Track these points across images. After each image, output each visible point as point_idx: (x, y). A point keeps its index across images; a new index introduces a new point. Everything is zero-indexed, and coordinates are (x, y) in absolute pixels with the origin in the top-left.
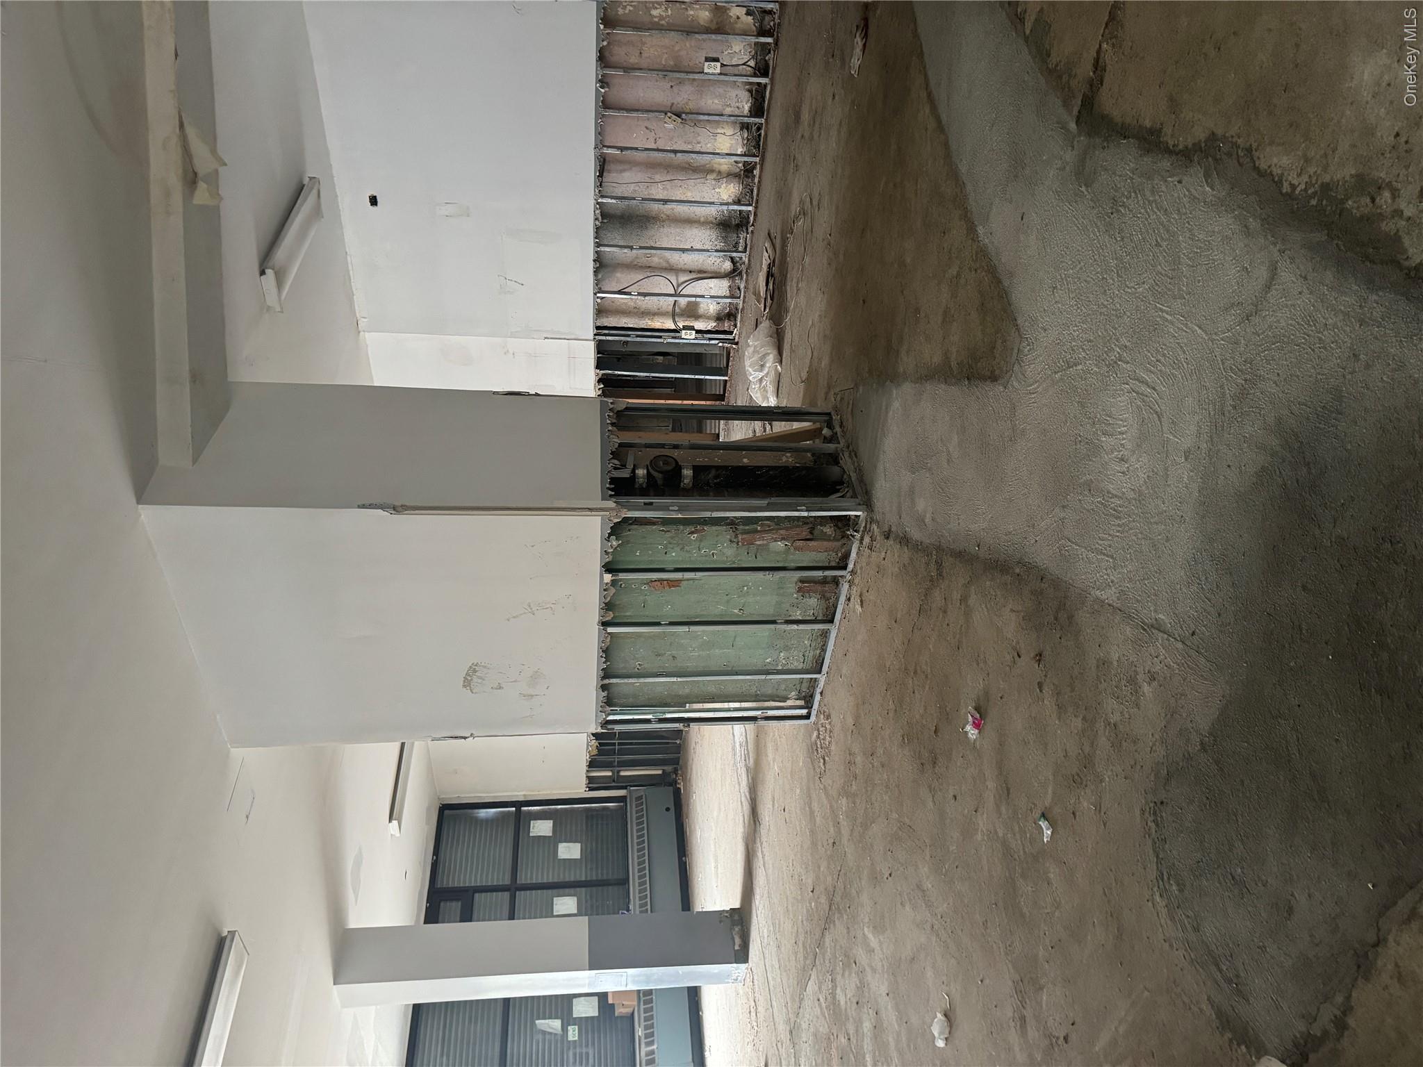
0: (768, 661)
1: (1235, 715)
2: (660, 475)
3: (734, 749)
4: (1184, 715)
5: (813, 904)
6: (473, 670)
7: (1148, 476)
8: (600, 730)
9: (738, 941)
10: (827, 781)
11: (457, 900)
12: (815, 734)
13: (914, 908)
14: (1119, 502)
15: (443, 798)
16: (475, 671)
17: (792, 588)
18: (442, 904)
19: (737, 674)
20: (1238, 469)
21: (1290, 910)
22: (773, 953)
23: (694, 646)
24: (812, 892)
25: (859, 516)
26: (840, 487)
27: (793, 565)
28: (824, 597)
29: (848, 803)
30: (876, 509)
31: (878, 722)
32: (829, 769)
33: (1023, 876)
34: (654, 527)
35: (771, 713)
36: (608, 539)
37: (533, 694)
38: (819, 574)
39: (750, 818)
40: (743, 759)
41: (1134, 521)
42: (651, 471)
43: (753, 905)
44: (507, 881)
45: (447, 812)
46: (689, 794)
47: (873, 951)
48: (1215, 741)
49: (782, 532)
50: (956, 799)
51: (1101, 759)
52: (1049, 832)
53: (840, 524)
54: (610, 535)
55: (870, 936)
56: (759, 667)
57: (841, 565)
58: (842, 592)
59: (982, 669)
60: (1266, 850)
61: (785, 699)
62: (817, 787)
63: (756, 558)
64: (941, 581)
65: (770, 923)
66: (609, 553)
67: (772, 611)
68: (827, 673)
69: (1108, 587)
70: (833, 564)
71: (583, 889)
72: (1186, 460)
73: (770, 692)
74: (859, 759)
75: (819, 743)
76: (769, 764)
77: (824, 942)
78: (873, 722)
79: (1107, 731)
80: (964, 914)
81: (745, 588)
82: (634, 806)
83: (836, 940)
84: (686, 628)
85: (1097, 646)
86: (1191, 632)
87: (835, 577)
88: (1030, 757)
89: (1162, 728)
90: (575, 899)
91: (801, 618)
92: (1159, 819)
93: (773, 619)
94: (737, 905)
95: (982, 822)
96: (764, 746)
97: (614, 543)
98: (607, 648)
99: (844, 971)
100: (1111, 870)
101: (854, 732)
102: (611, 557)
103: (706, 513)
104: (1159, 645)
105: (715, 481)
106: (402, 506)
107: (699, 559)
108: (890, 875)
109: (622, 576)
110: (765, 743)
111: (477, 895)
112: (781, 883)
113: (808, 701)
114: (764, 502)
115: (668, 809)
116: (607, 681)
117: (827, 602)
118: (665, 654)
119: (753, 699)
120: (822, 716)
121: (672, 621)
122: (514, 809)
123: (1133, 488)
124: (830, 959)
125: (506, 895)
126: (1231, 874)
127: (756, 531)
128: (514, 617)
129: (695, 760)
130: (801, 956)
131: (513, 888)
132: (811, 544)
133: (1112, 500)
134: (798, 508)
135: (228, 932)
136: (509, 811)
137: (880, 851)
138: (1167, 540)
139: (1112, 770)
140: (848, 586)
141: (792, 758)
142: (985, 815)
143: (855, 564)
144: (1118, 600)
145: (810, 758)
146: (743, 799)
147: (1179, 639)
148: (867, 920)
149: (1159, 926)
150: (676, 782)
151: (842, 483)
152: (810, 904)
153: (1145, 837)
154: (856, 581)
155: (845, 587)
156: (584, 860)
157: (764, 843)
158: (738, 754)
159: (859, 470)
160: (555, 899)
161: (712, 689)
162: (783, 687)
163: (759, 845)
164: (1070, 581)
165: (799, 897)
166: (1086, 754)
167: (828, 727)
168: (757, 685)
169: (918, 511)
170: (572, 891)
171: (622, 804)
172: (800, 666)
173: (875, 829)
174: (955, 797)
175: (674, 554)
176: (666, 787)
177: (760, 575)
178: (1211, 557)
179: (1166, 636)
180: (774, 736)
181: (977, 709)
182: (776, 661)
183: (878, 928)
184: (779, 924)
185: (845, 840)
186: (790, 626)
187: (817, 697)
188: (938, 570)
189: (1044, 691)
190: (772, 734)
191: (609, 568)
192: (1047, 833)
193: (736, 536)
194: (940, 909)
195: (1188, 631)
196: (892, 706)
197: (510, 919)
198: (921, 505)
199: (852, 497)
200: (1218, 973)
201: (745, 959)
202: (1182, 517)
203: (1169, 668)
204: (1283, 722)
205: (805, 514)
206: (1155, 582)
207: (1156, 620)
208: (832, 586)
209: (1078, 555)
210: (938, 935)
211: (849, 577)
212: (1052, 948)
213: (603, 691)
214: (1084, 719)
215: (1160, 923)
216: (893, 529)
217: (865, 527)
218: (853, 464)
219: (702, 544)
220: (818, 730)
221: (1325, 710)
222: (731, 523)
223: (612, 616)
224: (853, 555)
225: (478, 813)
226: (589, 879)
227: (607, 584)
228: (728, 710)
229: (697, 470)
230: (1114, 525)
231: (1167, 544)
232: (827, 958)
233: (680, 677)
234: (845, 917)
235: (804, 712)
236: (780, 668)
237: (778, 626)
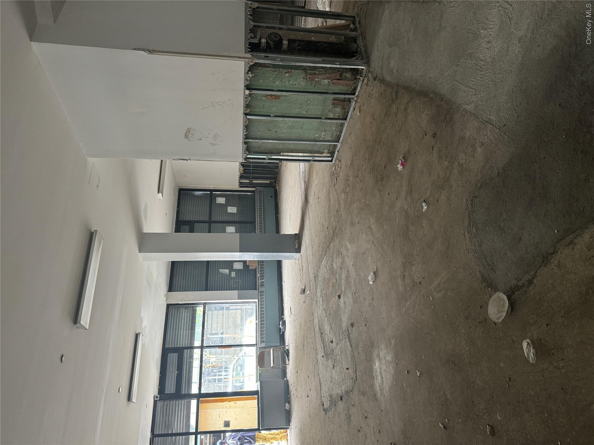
0: (316, 136)
1: (516, 161)
2: (273, 43)
3: (300, 174)
4: (493, 161)
5: (327, 233)
6: (188, 131)
7: (499, 51)
8: (244, 161)
9: (297, 245)
10: (337, 187)
11: (188, 225)
12: (334, 168)
13: (367, 235)
14: (483, 63)
15: (180, 186)
16: (189, 131)
17: (330, 102)
18: (182, 226)
19: (303, 141)
20: (543, 47)
21: (520, 239)
22: (310, 250)
23: (285, 127)
24: (327, 228)
25: (364, 69)
26: (356, 54)
27: (331, 91)
28: (344, 108)
29: (345, 196)
30: (371, 66)
31: (360, 163)
32: (338, 182)
33: (412, 224)
34: (269, 69)
35: (316, 159)
36: (247, 73)
37: (215, 143)
38: (343, 96)
39: (304, 201)
40: (303, 178)
41: (488, 73)
42: (268, 40)
43: (304, 233)
44: (207, 219)
45: (182, 192)
46: (281, 191)
47: (349, 250)
48: (504, 172)
49: (327, 75)
50: (389, 195)
51: (453, 179)
52: (426, 208)
53: (354, 73)
54: (248, 71)
55: (348, 245)
56: (312, 139)
57: (352, 93)
58: (352, 106)
59: (409, 140)
60: (516, 216)
61: (322, 153)
62: (333, 189)
63: (315, 87)
64: (397, 101)
65: (310, 239)
66: (248, 80)
67: (320, 113)
68: (341, 143)
69: (470, 104)
70: (349, 92)
71: (238, 224)
72: (519, 42)
73: (316, 150)
74: (351, 178)
75: (335, 172)
76: (314, 180)
77: (330, 247)
78: (359, 163)
79: (458, 167)
80: (386, 238)
81: (309, 102)
82: (258, 195)
83: (335, 246)
84: (281, 119)
85: (461, 131)
86: (503, 125)
87: (349, 98)
88: (423, 178)
89: (482, 166)
90: (235, 227)
91: (332, 117)
92: (473, 203)
93: (320, 117)
94: (297, 233)
95: (398, 204)
96: (312, 173)
97: (250, 75)
98: (247, 126)
99: (337, 257)
100: (449, 223)
101: (350, 168)
102: (249, 82)
103: (293, 63)
104: (488, 130)
105: (298, 47)
106: (153, 50)
107: (289, 86)
108: (358, 223)
109: (254, 92)
110: (313, 171)
111: (195, 224)
112: (315, 225)
113: (332, 154)
114: (321, 59)
115: (272, 197)
116: (247, 140)
117: (345, 110)
118: (272, 130)
119: (309, 152)
120: (337, 161)
121: (276, 115)
122: (209, 192)
123: (491, 56)
124: (332, 252)
125: (207, 224)
126: (499, 225)
127: (316, 74)
128: (206, 108)
129: (284, 178)
130: (321, 251)
131: (210, 222)
132: (340, 81)
133: (480, 62)
134: (336, 63)
135: (94, 230)
136: (207, 193)
137: (355, 214)
138: (502, 82)
139: (457, 183)
140: (354, 103)
141: (324, 178)
142: (400, 201)
143: (359, 93)
144: (474, 110)
145: (331, 178)
146: (302, 193)
147: (498, 128)
148: (347, 239)
149: (465, 244)
150: (275, 186)
151: (357, 52)
152: (326, 233)
153: (466, 210)
154: (359, 101)
155: (353, 103)
156: (238, 214)
157: (309, 210)
158: (301, 176)
159: (366, 46)
160: (226, 227)
161: (292, 147)
162: (322, 148)
163: (307, 211)
164: (454, 101)
165: (322, 230)
166: (447, 177)
167: (339, 165)
168: (311, 146)
169: (390, 66)
170: (233, 224)
171: (253, 193)
172: (330, 139)
173: (354, 205)
174: (389, 194)
175: (277, 83)
176: (271, 188)
177: (316, 95)
178: (520, 90)
179: (492, 126)
180: (317, 168)
181: (404, 158)
182: (320, 136)
183: (352, 242)
184: (313, 240)
185: (342, 210)
186: (327, 120)
187: (336, 153)
188: (396, 95)
189: (434, 150)
190: (316, 168)
191: (248, 87)
192: (425, 208)
193: (306, 76)
194: (377, 236)
195: (502, 124)
196: (367, 157)
197: (209, 233)
198: (392, 64)
199: (361, 59)
200: (485, 262)
201: (299, 252)
202: (511, 70)
203: (491, 141)
204: (536, 164)
205: (339, 66)
206: (492, 102)
207: (489, 119)
208: (348, 103)
209: (460, 89)
210: (375, 245)
211: (355, 99)
212: (420, 251)
213: (245, 145)
214: (449, 162)
215: (466, 243)
216: (378, 75)
217: (366, 74)
218: (363, 42)
219: (291, 79)
220: (335, 167)
221: (556, 159)
222: (305, 69)
223: (249, 111)
224: (359, 88)
225: (195, 193)
226: (240, 220)
227: (247, 95)
228: (298, 156)
229: (290, 41)
230: (479, 75)
231: (502, 84)
232: (331, 252)
233: (278, 140)
234: (339, 238)
235: (330, 159)
236: (321, 139)
237: (322, 120)
